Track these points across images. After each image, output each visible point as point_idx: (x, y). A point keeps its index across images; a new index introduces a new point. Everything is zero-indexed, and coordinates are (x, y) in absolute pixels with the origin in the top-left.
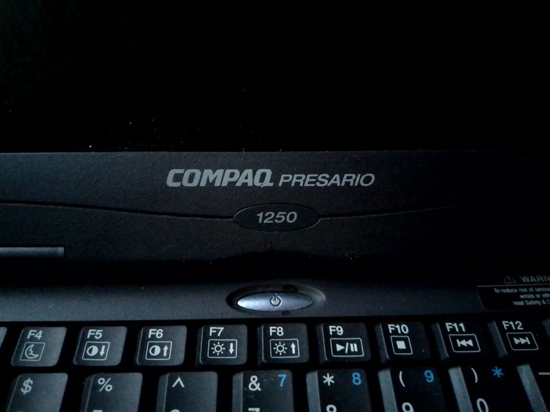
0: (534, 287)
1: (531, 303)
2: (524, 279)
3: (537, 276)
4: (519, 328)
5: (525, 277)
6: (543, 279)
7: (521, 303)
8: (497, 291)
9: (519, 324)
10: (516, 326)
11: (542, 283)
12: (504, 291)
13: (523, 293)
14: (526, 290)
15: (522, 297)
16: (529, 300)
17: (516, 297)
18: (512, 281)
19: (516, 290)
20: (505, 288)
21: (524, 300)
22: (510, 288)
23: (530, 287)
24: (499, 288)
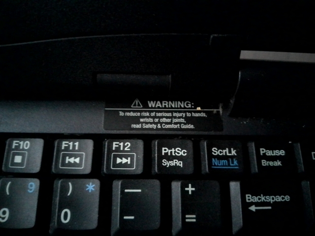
0: (156, 112)
1: (147, 126)
2: (151, 104)
3: (163, 102)
4: (126, 149)
5: (152, 102)
6: (168, 105)
7: (139, 126)
8: (122, 114)
9: (128, 145)
10: (124, 147)
11: (173, 108)
12: (128, 114)
13: (144, 117)
14: (148, 114)
15: (142, 120)
16: (147, 123)
17: (136, 120)
18: (139, 105)
19: (139, 114)
20: (130, 111)
21: (142, 123)
22: (134, 111)
23: (153, 111)
24: (124, 112)
